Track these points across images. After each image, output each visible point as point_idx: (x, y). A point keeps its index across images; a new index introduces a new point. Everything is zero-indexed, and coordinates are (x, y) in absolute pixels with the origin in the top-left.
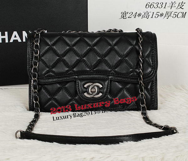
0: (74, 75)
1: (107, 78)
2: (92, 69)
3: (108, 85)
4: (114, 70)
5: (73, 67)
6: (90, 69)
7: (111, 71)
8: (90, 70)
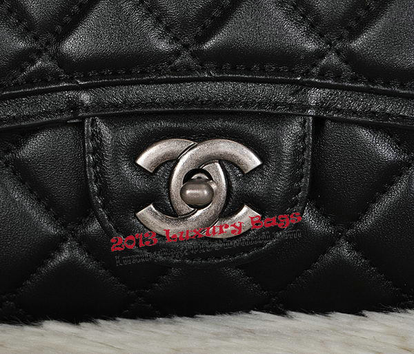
0: (68, 89)
1: (291, 106)
2: (186, 46)
3: (297, 153)
4: (339, 45)
5: (56, 34)
6: (176, 46)
7: (320, 55)
8: (177, 54)
